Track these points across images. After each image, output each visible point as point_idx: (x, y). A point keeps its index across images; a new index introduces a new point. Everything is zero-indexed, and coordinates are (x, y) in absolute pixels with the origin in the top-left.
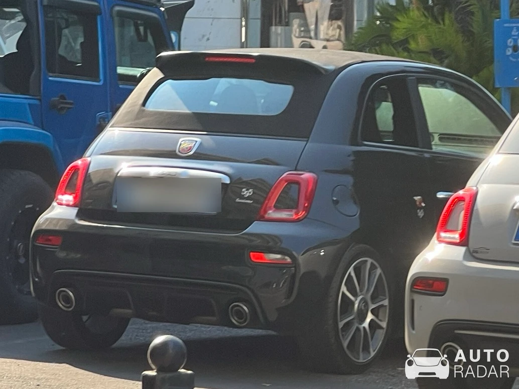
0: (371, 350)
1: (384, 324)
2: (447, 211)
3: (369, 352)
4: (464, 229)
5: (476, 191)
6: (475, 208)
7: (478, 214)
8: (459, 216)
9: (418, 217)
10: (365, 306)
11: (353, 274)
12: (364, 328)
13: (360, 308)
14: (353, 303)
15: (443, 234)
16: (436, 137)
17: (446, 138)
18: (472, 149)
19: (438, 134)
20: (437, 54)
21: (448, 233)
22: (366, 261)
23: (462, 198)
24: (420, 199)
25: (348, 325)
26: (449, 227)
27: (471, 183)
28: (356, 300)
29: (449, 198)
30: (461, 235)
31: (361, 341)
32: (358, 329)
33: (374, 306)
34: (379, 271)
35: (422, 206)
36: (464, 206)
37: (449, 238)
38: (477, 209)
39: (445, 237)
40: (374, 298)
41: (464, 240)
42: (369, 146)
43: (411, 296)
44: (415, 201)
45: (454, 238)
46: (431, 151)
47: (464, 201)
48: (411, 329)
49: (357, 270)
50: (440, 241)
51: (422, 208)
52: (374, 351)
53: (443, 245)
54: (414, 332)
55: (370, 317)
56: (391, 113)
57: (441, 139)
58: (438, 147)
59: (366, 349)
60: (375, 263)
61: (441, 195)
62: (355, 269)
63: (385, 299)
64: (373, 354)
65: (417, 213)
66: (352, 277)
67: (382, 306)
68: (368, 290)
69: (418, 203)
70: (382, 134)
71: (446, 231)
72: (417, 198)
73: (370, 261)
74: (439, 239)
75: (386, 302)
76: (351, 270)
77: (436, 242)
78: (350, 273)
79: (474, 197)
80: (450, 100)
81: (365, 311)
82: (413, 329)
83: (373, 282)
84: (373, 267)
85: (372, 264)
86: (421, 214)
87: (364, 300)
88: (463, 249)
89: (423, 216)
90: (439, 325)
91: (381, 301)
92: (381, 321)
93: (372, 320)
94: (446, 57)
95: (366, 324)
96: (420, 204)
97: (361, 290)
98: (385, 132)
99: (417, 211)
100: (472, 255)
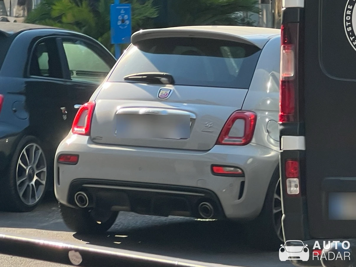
0: (36, 197)
1: (44, 182)
2: (78, 115)
3: (35, 199)
4: (87, 125)
5: (95, 104)
6: (94, 114)
7: (96, 117)
8: (85, 118)
9: (63, 119)
10: (32, 172)
11: (25, 153)
12: (32, 185)
13: (29, 173)
14: (25, 170)
15: (76, 129)
16: (75, 73)
17: (80, 73)
18: (95, 80)
19: (75, 71)
20: (78, 25)
21: (78, 128)
22: (32, 146)
23: (87, 107)
24: (64, 109)
25: (22, 183)
26: (79, 125)
27: (92, 99)
28: (27, 168)
29: (79, 108)
30: (86, 129)
31: (30, 193)
32: (28, 186)
33: (38, 172)
34: (40, 151)
35: (66, 113)
36: (88, 113)
37: (79, 131)
38: (95, 114)
39: (77, 131)
40: (38, 167)
41: (88, 132)
42: (35, 78)
43: (57, 165)
44: (61, 110)
45: (82, 131)
46: (71, 81)
47: (88, 109)
48: (58, 185)
49: (28, 151)
50: (75, 133)
51: (65, 114)
52: (38, 198)
53: (76, 135)
54: (59, 186)
55: (35, 178)
56: (47, 59)
57: (77, 74)
58: (75, 78)
59: (33, 196)
60: (38, 147)
61: (76, 106)
62: (27, 150)
63: (44, 167)
64: (37, 200)
65: (62, 117)
66: (25, 155)
67: (42, 172)
68: (34, 162)
69: (63, 111)
70: (42, 71)
71: (78, 127)
72: (62, 108)
73: (35, 145)
74: (74, 132)
75: (45, 169)
76: (24, 150)
77: (72, 133)
78: (23, 152)
79: (93, 107)
80: (83, 51)
81: (32, 175)
82: (59, 184)
83: (37, 158)
84: (37, 149)
85: (36, 147)
86: (65, 117)
87: (32, 168)
88: (87, 138)
89: (66, 119)
90: (73, 182)
91: (42, 169)
92: (42, 180)
93: (36, 180)
94: (84, 26)
95: (33, 182)
96: (65, 111)
97: (30, 162)
98: (43, 70)
99: (62, 116)
100: (93, 141)
